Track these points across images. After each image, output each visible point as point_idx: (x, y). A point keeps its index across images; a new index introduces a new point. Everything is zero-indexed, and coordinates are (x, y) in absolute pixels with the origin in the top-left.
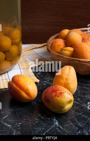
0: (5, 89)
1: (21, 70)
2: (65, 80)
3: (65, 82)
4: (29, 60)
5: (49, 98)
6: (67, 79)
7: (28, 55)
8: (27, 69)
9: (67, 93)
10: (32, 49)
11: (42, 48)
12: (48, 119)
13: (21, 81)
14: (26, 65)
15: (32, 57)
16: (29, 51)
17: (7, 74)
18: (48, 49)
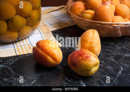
0: (29, 54)
1: (42, 34)
2: (89, 43)
3: (89, 46)
4: (48, 24)
5: (76, 62)
6: (91, 43)
7: (46, 18)
8: (47, 33)
9: (93, 56)
10: (49, 12)
11: (59, 11)
12: (75, 83)
13: (47, 46)
14: (45, 29)
15: (50, 20)
16: (47, 14)
17: (28, 39)
18: (67, 12)
